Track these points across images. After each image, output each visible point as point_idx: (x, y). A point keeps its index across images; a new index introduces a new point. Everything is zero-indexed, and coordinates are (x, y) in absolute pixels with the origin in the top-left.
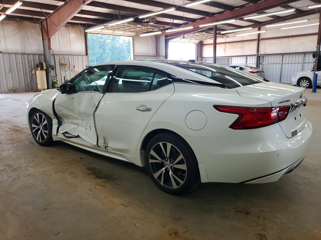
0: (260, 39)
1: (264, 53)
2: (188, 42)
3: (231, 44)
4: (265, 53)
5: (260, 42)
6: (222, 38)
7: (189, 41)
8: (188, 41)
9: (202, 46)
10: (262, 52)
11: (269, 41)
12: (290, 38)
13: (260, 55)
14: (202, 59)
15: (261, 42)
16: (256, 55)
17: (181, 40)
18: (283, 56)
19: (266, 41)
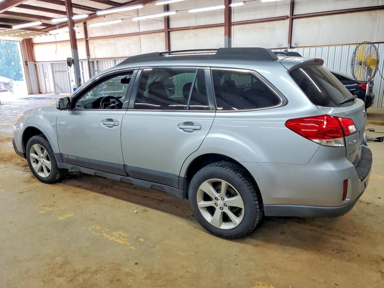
0: (88, 38)
3: (62, 44)
6: (44, 35)
9: (33, 46)
11: (97, 40)
12: (116, 38)
13: (92, 59)
14: (35, 64)
15: (90, 42)
16: (86, 59)
18: (115, 61)
19: (94, 41)
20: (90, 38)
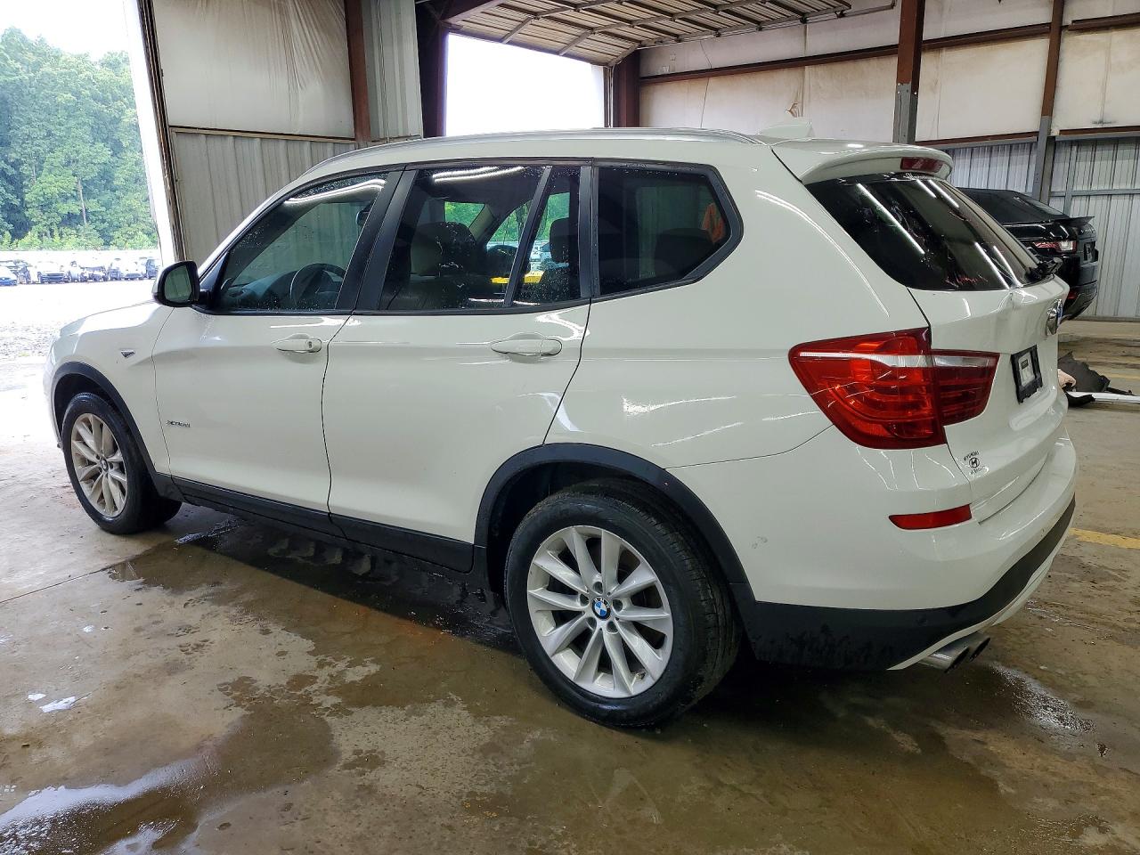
0: (1068, 21)
1: (1098, 119)
2: (568, 45)
3: (838, 68)
4: (1101, 122)
5: (1063, 46)
7: (573, 42)
8: (565, 38)
9: (642, 85)
10: (1075, 113)
15: (1070, 45)
16: (1036, 133)
17: (528, 26)
19: (1115, 36)
20: (1074, 22)
